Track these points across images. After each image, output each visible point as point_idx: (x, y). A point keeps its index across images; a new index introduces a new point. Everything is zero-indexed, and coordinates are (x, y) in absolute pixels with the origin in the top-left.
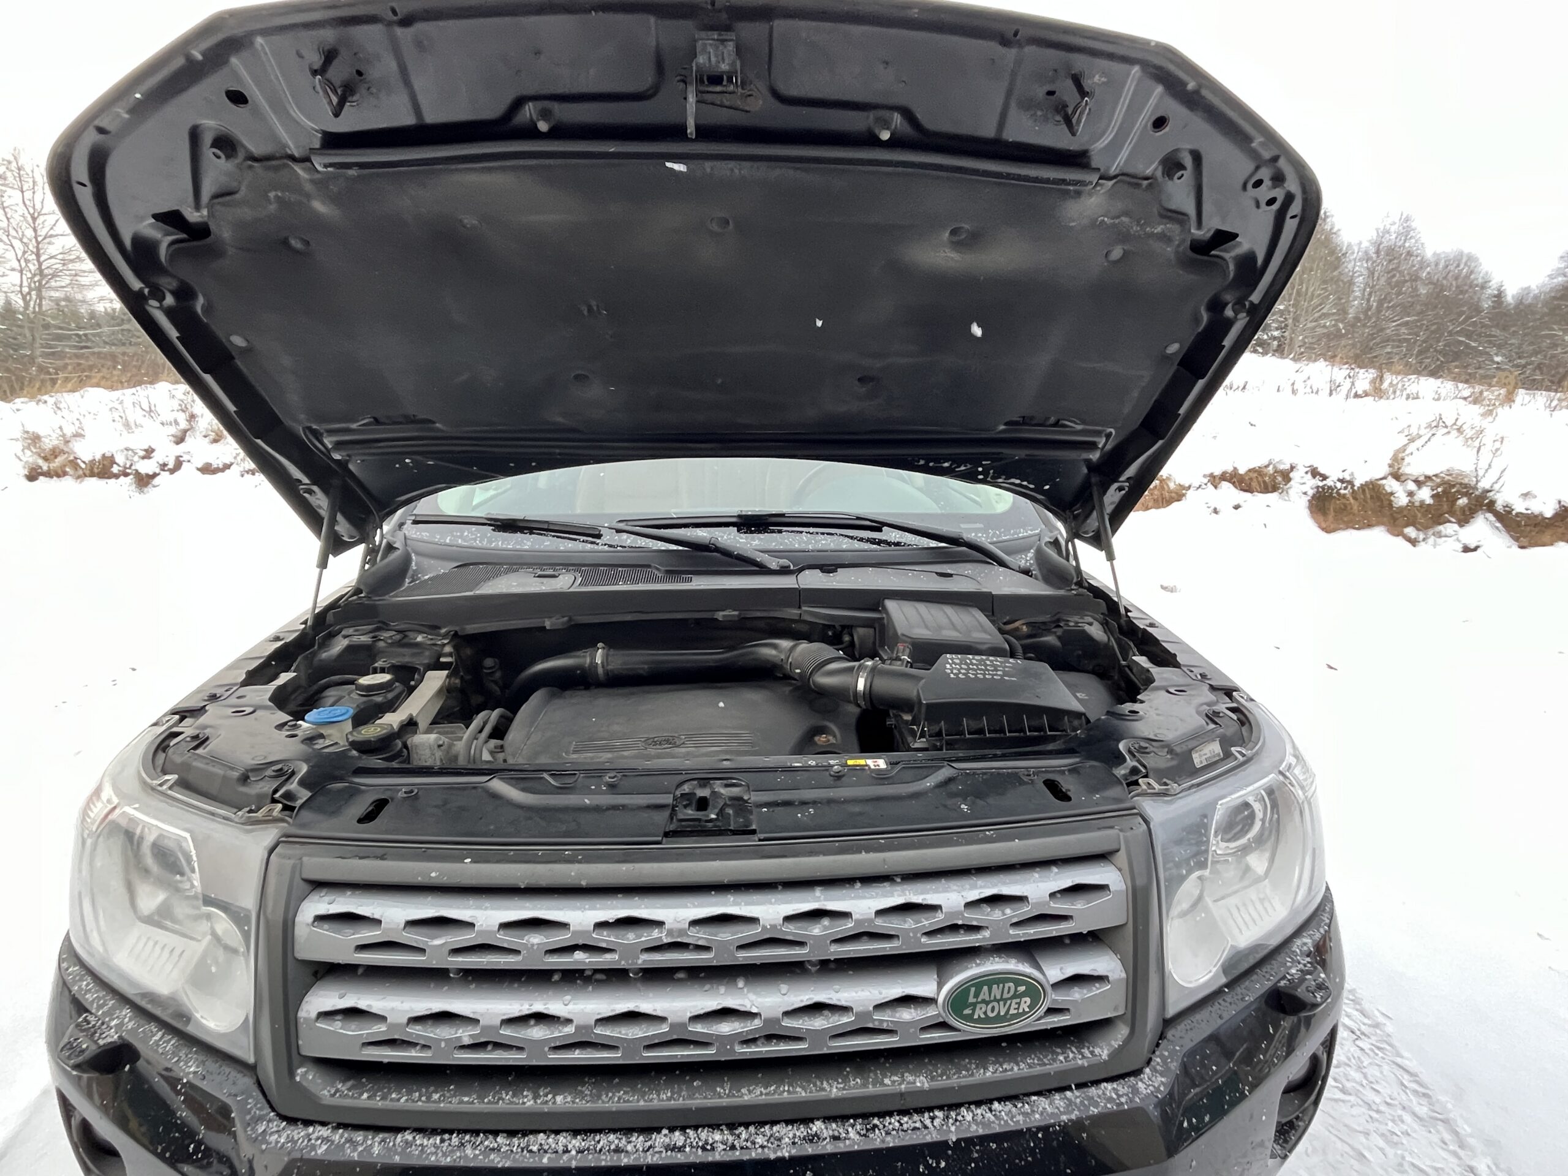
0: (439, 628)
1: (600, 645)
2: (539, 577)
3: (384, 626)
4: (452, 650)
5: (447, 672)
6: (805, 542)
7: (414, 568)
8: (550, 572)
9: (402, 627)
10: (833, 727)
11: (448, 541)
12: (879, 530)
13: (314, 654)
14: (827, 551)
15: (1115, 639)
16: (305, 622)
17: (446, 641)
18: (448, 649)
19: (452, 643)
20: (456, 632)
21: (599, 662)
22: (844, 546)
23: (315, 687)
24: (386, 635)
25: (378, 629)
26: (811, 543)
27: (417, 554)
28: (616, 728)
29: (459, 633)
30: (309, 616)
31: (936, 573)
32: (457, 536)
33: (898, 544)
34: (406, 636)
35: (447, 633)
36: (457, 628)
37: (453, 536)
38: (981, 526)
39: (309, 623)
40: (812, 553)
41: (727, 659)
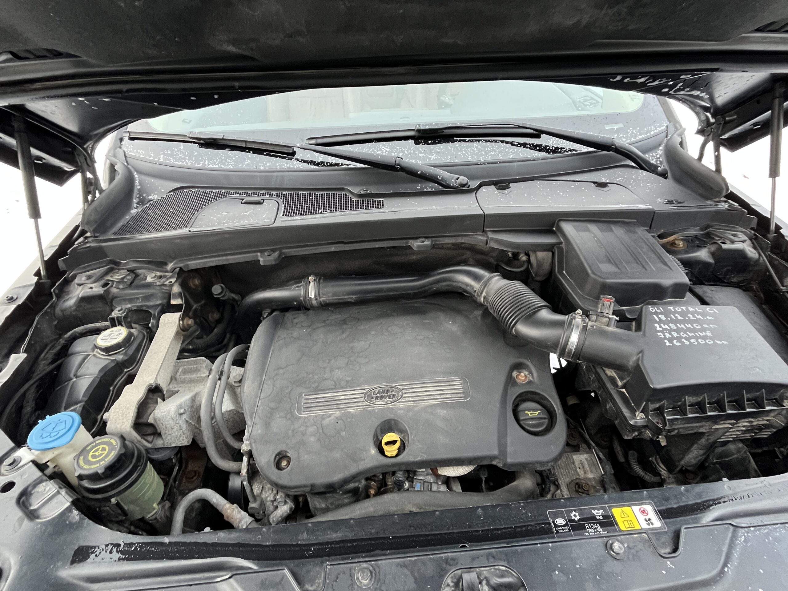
0: (166, 264)
1: (311, 278)
2: (245, 203)
3: (114, 265)
4: (180, 290)
5: (179, 314)
6: (477, 154)
7: (139, 187)
8: (255, 198)
9: (132, 265)
10: (529, 363)
11: (162, 160)
12: (538, 136)
13: (53, 307)
14: (496, 163)
15: (766, 257)
16: (38, 274)
17: (173, 280)
18: (176, 289)
19: (180, 280)
20: (181, 269)
21: (313, 297)
22: (511, 157)
23: (62, 341)
24: (117, 277)
25: (109, 271)
26: (482, 155)
27: (139, 172)
28: (338, 374)
29: (185, 269)
30: (39, 265)
31: (594, 183)
32: (168, 155)
33: (555, 150)
34: (137, 276)
35: (173, 270)
36: (181, 265)
37: (164, 154)
38: (621, 125)
39: (42, 273)
40: (483, 166)
41: (424, 286)
